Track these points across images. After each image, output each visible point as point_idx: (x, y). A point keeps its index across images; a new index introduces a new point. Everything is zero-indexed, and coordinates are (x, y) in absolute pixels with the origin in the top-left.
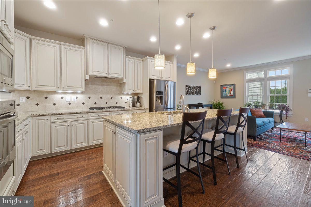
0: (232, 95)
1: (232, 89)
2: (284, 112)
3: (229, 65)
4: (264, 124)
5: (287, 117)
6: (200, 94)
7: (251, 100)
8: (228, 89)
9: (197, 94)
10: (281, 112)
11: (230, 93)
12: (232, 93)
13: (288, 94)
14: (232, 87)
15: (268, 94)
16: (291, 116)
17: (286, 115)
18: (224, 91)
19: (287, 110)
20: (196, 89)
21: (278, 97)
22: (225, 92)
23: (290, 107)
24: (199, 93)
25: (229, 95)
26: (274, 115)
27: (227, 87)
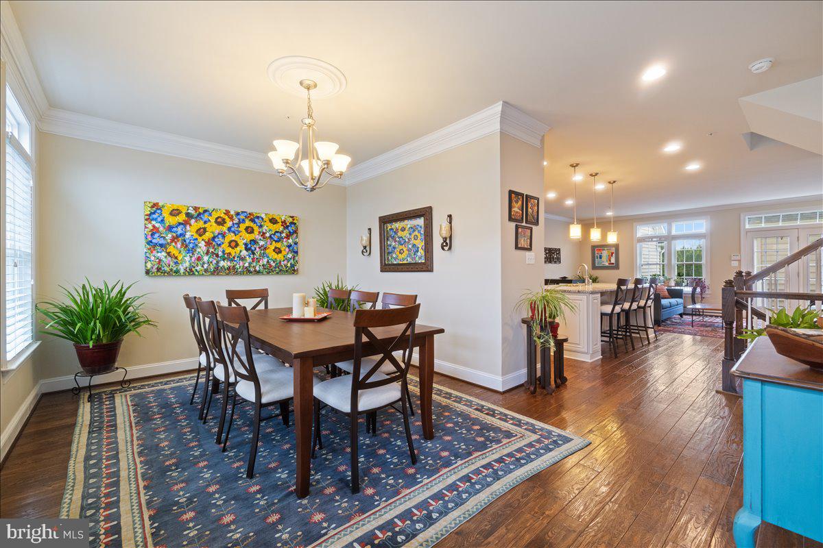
0: (613, 264)
1: (612, 253)
2: (698, 290)
3: (609, 214)
4: (671, 306)
5: (702, 298)
6: (560, 262)
7: (646, 273)
8: (605, 254)
9: (555, 262)
10: (694, 290)
11: (610, 260)
12: (613, 260)
13: (703, 262)
14: (613, 250)
15: (674, 262)
16: (708, 296)
17: (701, 294)
18: (599, 256)
19: (703, 288)
20: (554, 253)
21: (689, 267)
22: (601, 258)
23: (707, 283)
24: (558, 260)
25: (607, 264)
26: (683, 295)
27: (604, 250)
